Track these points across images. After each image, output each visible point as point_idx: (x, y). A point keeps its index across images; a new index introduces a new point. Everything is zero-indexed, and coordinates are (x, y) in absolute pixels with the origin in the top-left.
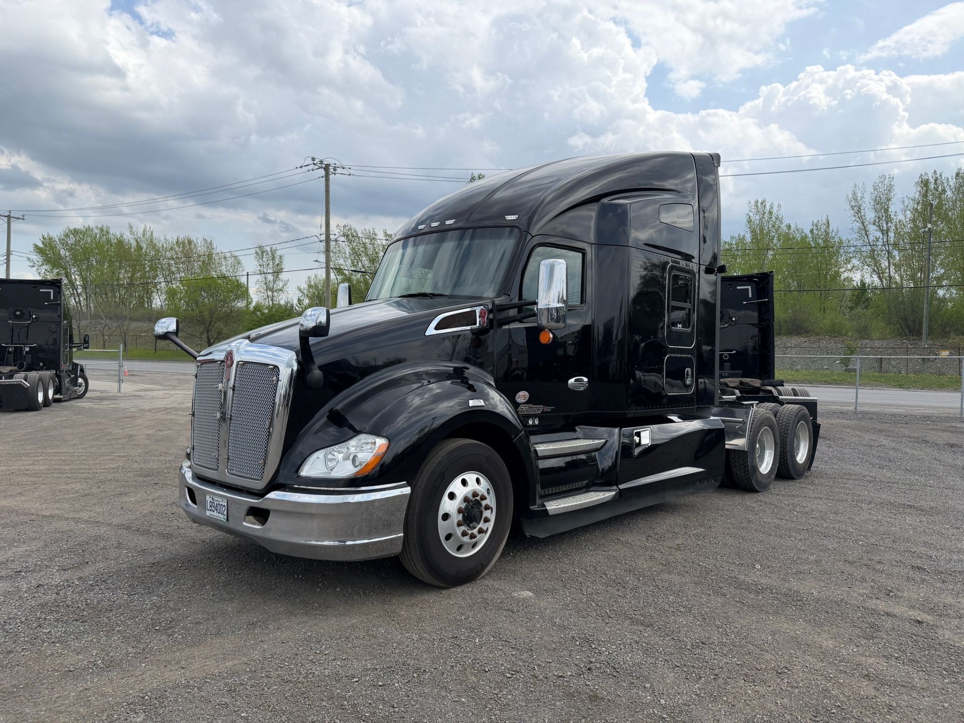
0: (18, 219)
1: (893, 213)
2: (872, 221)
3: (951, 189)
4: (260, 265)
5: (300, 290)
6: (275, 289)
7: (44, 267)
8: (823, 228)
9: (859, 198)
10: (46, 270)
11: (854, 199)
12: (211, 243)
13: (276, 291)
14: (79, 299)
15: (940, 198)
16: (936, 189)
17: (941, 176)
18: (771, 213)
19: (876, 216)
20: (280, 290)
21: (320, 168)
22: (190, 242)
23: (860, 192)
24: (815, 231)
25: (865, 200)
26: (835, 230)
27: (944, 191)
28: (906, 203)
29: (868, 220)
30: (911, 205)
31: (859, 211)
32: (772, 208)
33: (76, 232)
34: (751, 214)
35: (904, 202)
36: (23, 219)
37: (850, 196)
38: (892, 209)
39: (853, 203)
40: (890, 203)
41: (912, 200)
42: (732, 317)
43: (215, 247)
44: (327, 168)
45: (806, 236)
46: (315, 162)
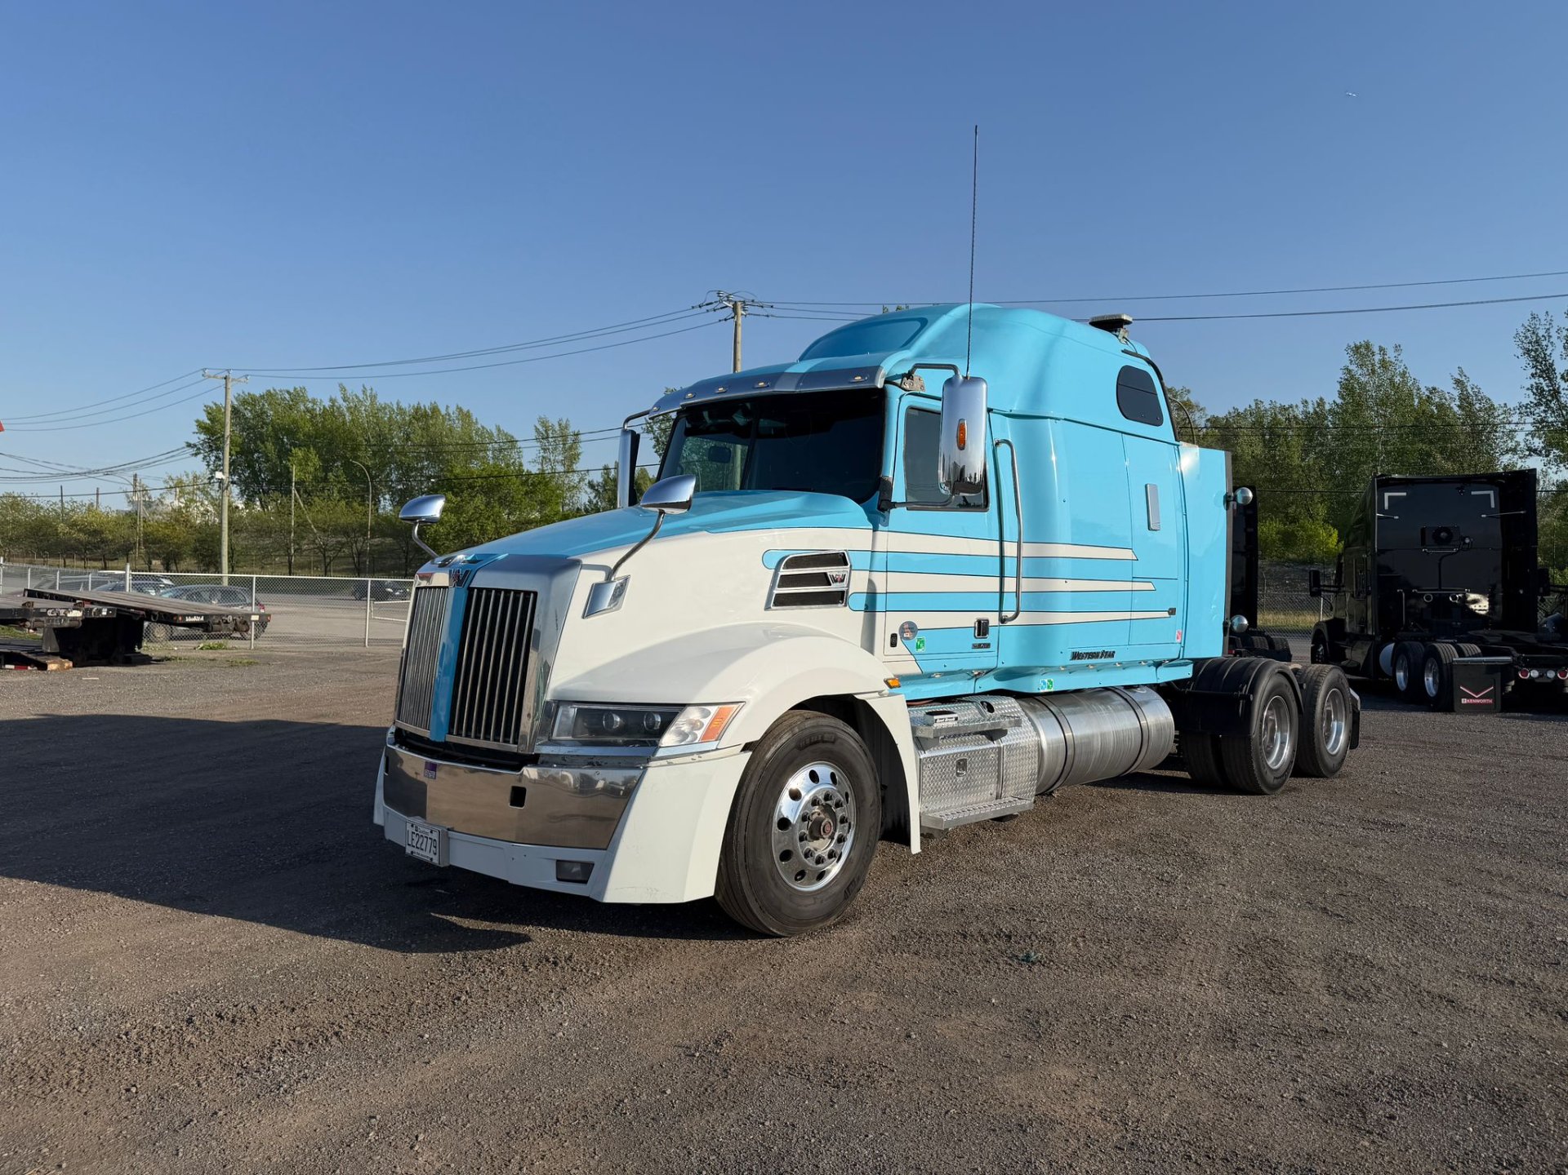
4: (544, 450)
12: (468, 414)
22: (435, 411)
42: (1464, 538)
43: (474, 420)
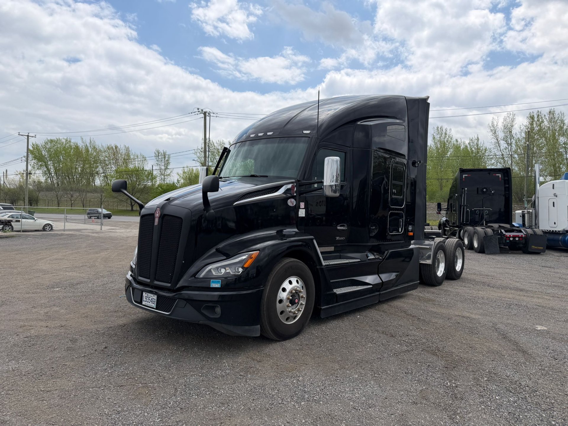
0: (33, 137)
1: (515, 134)
2: (502, 138)
3: (547, 121)
4: (157, 161)
5: (178, 174)
6: (165, 175)
7: (33, 161)
8: (476, 142)
9: (495, 125)
10: (34, 163)
11: (493, 126)
12: (128, 148)
13: (166, 175)
14: (53, 180)
15: (540, 125)
16: (538, 120)
17: (541, 113)
18: (446, 134)
19: (504, 136)
20: (169, 175)
21: (201, 113)
22: (116, 147)
23: (496, 122)
24: (471, 144)
25: (498, 126)
26: (482, 143)
27: (543, 122)
28: (522, 128)
29: (500, 138)
30: (525, 129)
31: (495, 132)
32: (446, 131)
33: (52, 141)
34: (435, 134)
35: (521, 127)
36: (35, 137)
37: (490, 124)
38: (514, 132)
39: (492, 128)
40: (513, 128)
41: (525, 126)
43: (131, 150)
44: (205, 113)
45: (466, 146)
46: (199, 111)
